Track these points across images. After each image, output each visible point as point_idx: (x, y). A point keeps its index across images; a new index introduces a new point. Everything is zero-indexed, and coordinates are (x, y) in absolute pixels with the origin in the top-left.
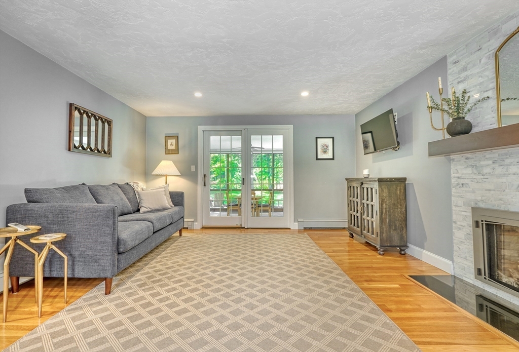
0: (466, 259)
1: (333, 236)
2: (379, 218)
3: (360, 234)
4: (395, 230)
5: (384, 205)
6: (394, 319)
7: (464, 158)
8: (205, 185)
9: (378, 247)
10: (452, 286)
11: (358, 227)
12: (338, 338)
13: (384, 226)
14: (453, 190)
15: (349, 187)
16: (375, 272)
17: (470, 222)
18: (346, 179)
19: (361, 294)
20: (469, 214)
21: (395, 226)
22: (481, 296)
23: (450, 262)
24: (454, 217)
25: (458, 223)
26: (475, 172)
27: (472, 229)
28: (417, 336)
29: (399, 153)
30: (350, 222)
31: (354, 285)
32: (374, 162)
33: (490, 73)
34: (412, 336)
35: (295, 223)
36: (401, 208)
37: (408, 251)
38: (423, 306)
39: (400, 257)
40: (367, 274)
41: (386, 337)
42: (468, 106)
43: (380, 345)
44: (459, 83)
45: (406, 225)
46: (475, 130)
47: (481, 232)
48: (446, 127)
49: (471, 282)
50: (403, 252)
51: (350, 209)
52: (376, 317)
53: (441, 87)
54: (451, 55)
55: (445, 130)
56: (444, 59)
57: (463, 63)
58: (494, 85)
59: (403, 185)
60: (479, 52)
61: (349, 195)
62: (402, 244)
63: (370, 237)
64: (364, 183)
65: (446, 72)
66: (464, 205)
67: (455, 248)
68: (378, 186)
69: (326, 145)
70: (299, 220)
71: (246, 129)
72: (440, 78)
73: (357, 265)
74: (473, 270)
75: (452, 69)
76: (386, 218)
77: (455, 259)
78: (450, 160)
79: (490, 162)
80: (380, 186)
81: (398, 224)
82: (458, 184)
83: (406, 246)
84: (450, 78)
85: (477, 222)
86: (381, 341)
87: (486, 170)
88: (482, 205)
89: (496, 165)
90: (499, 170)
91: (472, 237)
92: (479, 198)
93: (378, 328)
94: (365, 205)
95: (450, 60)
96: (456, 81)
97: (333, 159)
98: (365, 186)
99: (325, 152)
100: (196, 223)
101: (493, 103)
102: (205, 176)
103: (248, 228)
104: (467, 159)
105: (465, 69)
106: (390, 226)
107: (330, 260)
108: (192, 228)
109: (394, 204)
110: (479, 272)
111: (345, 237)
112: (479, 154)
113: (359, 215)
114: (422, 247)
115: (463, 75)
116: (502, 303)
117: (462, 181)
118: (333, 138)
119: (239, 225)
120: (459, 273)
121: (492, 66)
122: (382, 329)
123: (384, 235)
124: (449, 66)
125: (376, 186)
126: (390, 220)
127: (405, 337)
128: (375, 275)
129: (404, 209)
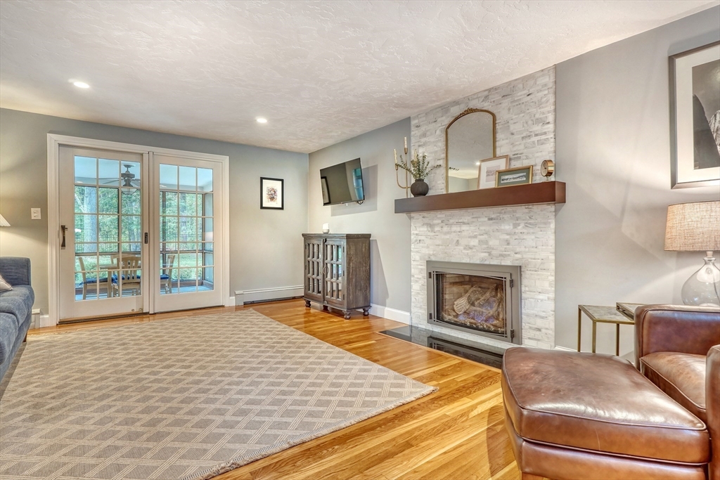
0: (421, 308)
1: (286, 308)
2: (346, 279)
3: (322, 300)
4: (360, 290)
5: (351, 264)
6: (384, 365)
7: (421, 217)
8: (63, 245)
9: (345, 310)
10: (409, 335)
11: (319, 292)
12: (349, 389)
13: (351, 288)
14: (413, 246)
15: (307, 246)
16: (351, 335)
17: (425, 274)
18: (303, 235)
19: (349, 354)
20: (424, 267)
21: (361, 286)
22: (431, 337)
23: (408, 314)
24: (413, 271)
25: (416, 276)
26: (429, 229)
27: (426, 280)
28: (404, 371)
29: (363, 206)
30: (307, 288)
31: (338, 349)
32: (333, 215)
33: (442, 145)
34: (400, 372)
35: (231, 298)
36: (366, 267)
37: (371, 312)
38: (399, 351)
39: (364, 318)
40: (344, 338)
41: (385, 378)
42: (427, 171)
43: (383, 384)
44: (419, 146)
45: (370, 284)
46: (431, 193)
47: (433, 281)
48: (409, 186)
49: (424, 327)
50: (366, 313)
51: (307, 272)
52: (371, 367)
53: (406, 147)
54: (415, 118)
55: (409, 189)
56: (409, 119)
57: (423, 129)
58: (444, 156)
59: (368, 241)
60: (434, 124)
61: (307, 254)
62: (366, 305)
63: (335, 301)
64: (328, 239)
65: (410, 133)
66: (421, 259)
67: (413, 300)
68: (345, 244)
69: (273, 189)
70: (237, 292)
71: (151, 154)
72: (406, 138)
73: (331, 332)
74: (426, 317)
75: (415, 132)
76: (352, 278)
77: (413, 310)
78: (410, 218)
79: (440, 221)
80: (348, 243)
81: (362, 283)
82: (416, 241)
83: (369, 306)
84: (413, 140)
85: (430, 273)
86: (382, 381)
87: (437, 229)
88: (433, 259)
89: (444, 224)
90: (446, 229)
91: (426, 287)
92: (431, 253)
93: (376, 374)
94: (329, 266)
95: (414, 122)
96: (417, 144)
97: (282, 208)
98: (329, 242)
99: (272, 199)
100: (46, 316)
101: (442, 170)
102: (63, 228)
103: (155, 314)
104: (423, 217)
105: (424, 135)
106: (356, 286)
107: (299, 332)
108: (37, 327)
109: (360, 262)
110: (430, 316)
111: (301, 308)
112: (432, 214)
113: (320, 277)
114: (384, 304)
115: (423, 140)
116: (445, 338)
117: (420, 238)
118: (282, 180)
119: (136, 310)
120: (415, 323)
121: (443, 139)
122: (379, 374)
123: (351, 297)
124: (413, 128)
125: (344, 243)
126: (356, 280)
127: (397, 374)
128: (352, 337)
129: (368, 267)
